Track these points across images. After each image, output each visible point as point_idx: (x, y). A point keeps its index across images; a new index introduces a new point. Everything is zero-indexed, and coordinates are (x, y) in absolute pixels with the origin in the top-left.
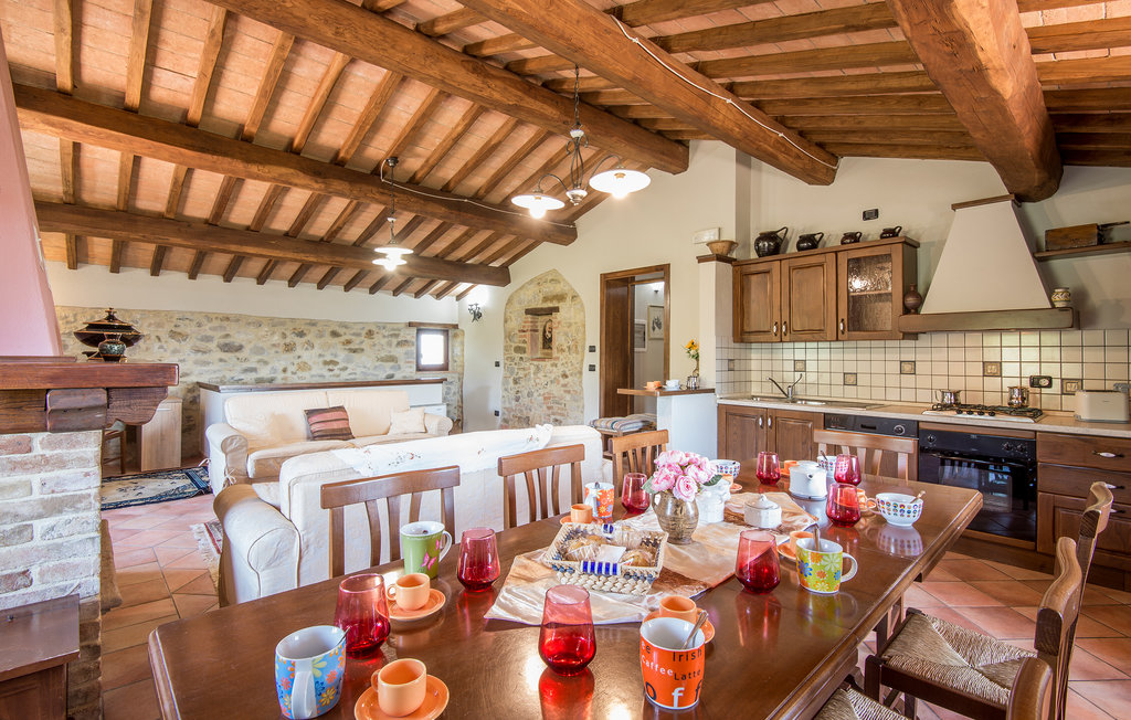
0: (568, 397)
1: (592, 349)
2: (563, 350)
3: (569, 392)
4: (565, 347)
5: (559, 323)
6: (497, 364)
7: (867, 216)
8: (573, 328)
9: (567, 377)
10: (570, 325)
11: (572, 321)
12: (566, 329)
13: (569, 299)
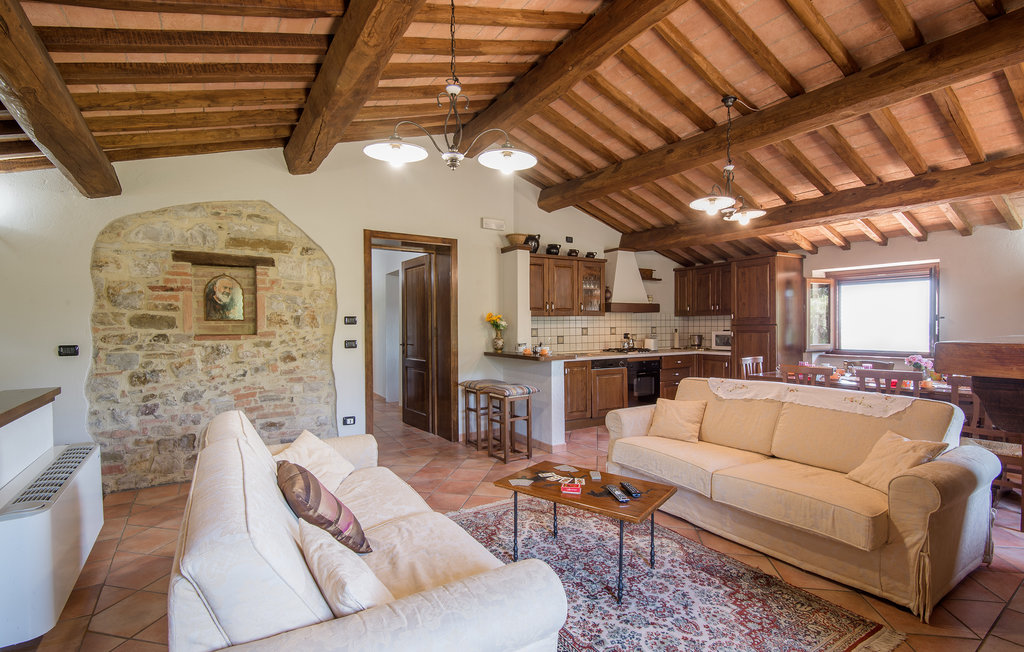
0: (298, 387)
1: (351, 321)
2: (282, 322)
3: (300, 380)
4: (286, 318)
5: (273, 282)
6: (69, 351)
7: (569, 240)
8: (305, 292)
9: (293, 359)
10: (299, 288)
11: (305, 282)
12: (292, 293)
13: (296, 251)
